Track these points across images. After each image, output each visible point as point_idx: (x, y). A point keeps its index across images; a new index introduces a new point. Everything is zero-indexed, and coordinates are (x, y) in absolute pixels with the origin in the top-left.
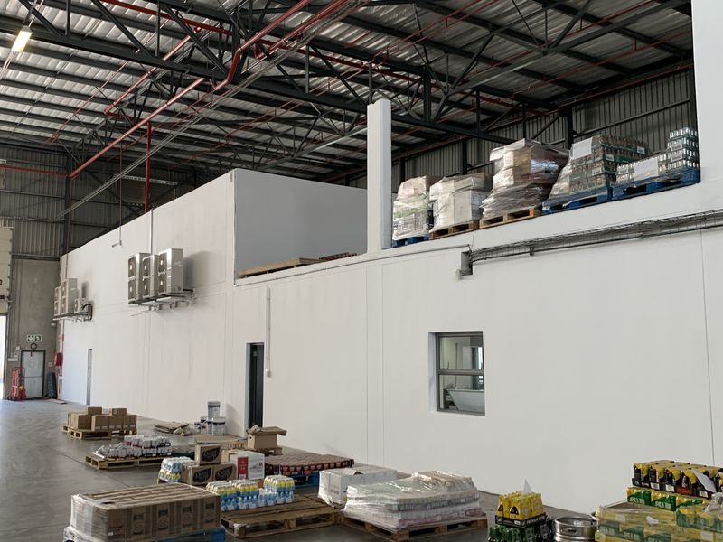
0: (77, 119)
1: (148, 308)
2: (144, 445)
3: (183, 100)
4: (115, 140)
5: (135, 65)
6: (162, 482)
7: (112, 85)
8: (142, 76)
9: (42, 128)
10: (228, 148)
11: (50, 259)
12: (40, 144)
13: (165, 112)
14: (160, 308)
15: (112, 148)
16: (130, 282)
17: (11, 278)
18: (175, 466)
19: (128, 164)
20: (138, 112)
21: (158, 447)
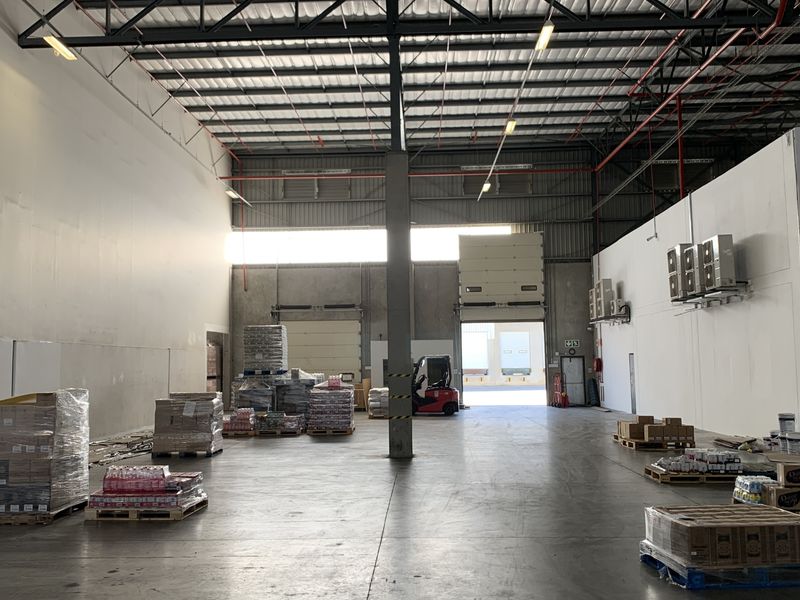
0: (599, 108)
1: (693, 306)
2: (710, 460)
3: (718, 61)
4: (641, 122)
5: (660, 33)
6: (736, 502)
7: (635, 63)
8: (667, 44)
9: (565, 125)
10: (775, 106)
11: (581, 261)
12: (564, 142)
13: (697, 80)
14: (709, 305)
15: (639, 133)
16: (671, 278)
17: (545, 283)
18: (752, 485)
19: (659, 147)
20: (665, 86)
21: (726, 463)
